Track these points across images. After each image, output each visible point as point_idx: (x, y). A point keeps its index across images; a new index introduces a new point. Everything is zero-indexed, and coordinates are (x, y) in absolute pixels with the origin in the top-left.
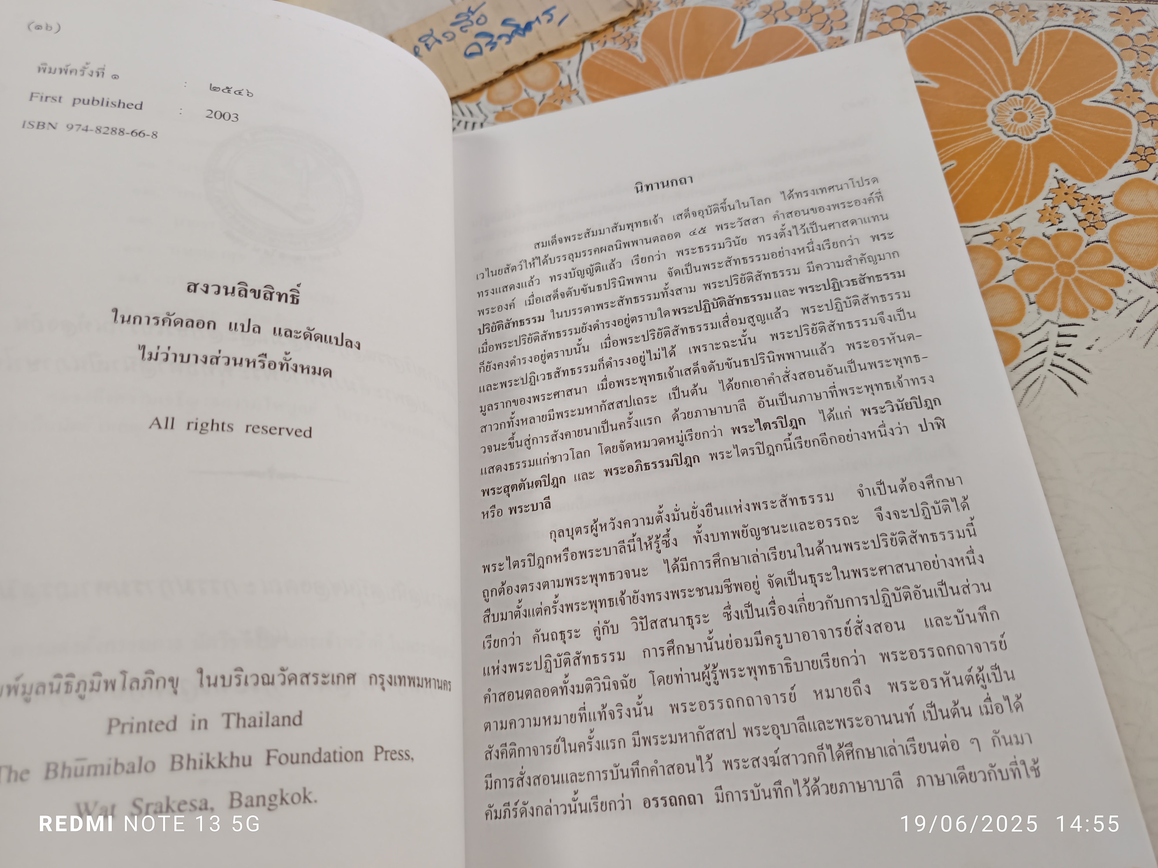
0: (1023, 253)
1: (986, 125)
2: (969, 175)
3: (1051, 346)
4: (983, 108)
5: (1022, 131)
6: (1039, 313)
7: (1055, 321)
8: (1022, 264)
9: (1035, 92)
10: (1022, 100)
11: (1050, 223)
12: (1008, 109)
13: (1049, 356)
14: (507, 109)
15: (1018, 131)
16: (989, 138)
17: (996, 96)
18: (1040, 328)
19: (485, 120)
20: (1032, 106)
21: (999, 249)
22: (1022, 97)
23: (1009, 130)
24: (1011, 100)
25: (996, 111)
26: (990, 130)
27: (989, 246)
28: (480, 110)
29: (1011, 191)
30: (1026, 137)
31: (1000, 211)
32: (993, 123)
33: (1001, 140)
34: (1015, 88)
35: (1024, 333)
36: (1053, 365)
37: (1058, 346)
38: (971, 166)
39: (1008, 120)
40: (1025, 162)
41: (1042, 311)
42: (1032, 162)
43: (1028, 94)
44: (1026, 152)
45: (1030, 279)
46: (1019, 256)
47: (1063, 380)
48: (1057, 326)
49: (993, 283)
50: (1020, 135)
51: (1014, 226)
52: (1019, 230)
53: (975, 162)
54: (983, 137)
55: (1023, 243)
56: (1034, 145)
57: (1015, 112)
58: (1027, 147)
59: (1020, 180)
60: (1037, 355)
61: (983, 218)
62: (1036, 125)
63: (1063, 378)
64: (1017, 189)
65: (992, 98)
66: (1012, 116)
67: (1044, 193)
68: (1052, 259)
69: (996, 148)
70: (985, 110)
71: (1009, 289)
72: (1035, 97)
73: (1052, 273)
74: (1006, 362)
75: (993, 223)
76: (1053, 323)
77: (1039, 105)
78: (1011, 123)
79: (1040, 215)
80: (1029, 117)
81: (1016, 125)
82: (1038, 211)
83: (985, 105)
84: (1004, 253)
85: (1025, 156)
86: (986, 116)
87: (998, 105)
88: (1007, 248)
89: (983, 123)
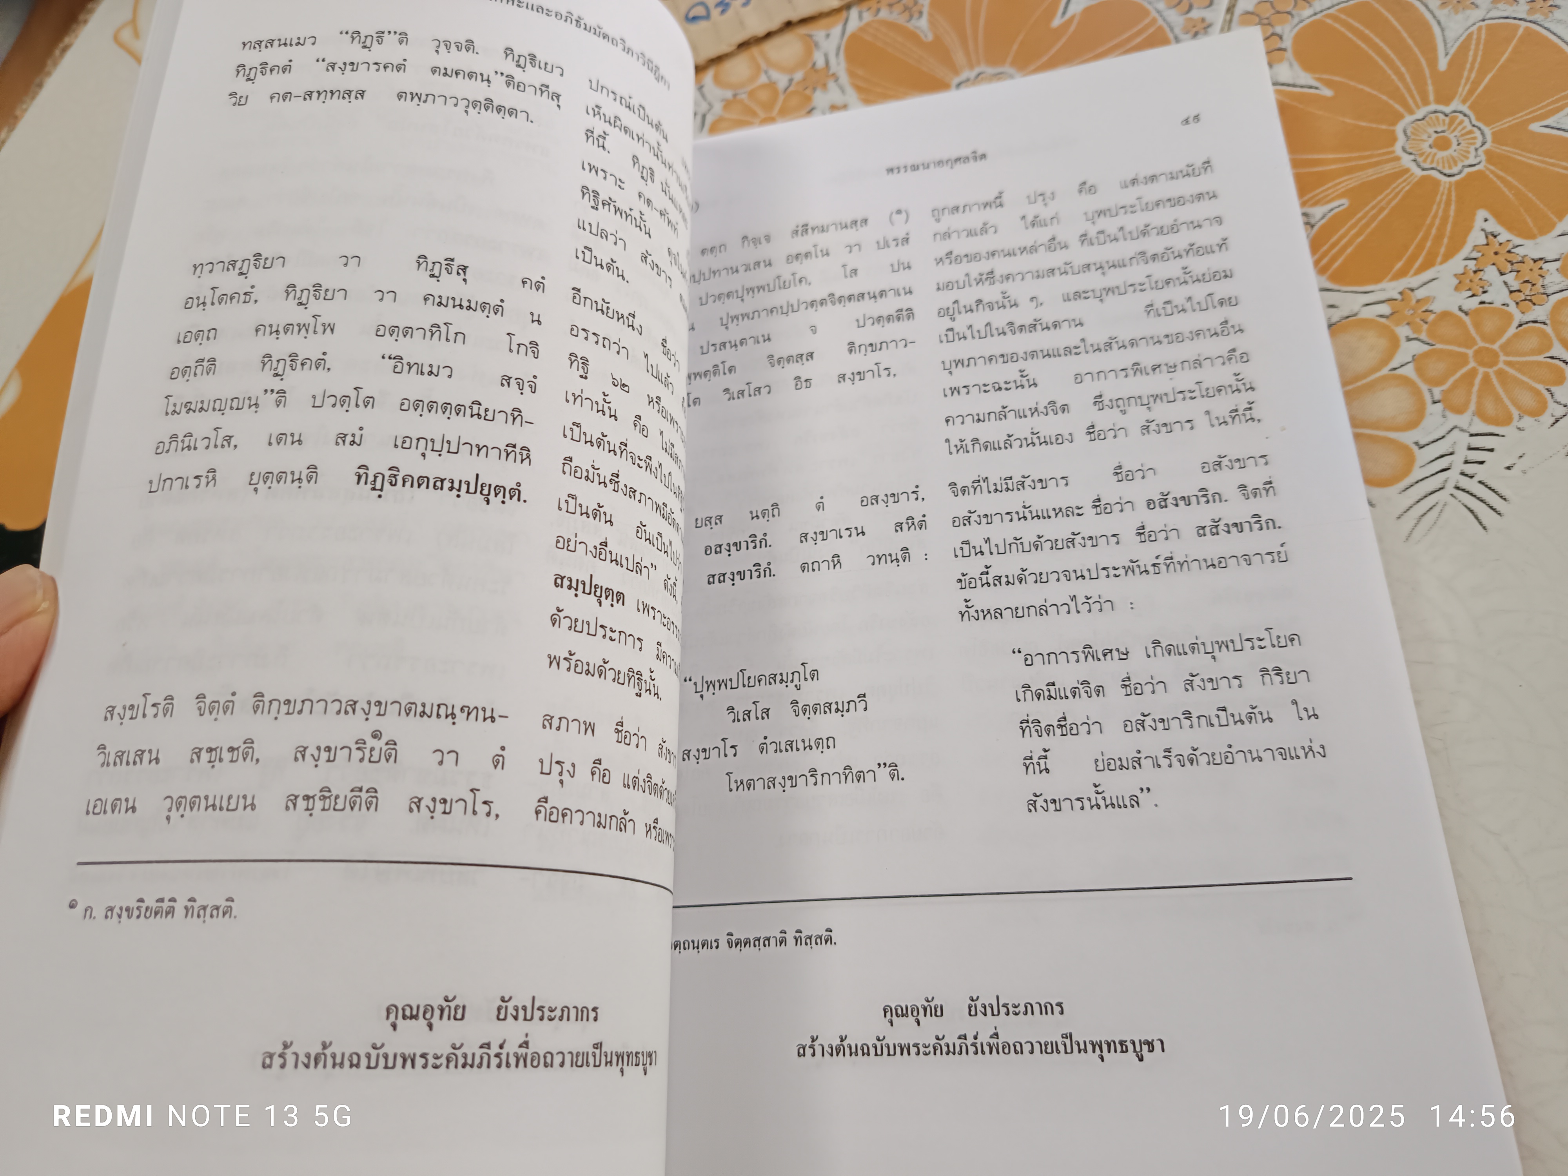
0: (1430, 333)
1: (1393, 152)
2: (1364, 221)
3: (1457, 462)
4: (1391, 128)
5: (1443, 163)
6: (1444, 416)
7: (1465, 427)
8: (1426, 348)
9: (1465, 108)
10: (1447, 119)
11: (1470, 293)
12: (1425, 131)
13: (1453, 476)
14: (739, 97)
15: (1438, 163)
16: (1397, 170)
17: (1411, 112)
18: (1443, 437)
19: (709, 110)
20: (1460, 128)
21: (1398, 324)
22: (1446, 115)
23: (1425, 161)
24: (1431, 118)
25: (1409, 133)
26: (1398, 159)
27: (1383, 320)
28: (703, 96)
29: (1420, 247)
30: (1447, 171)
31: (1403, 273)
32: (1404, 150)
33: (1412, 174)
34: (1438, 101)
35: (1422, 442)
36: (1457, 488)
37: (1466, 462)
38: (1367, 208)
39: (1425, 146)
40: (1442, 206)
41: (1448, 413)
42: (1453, 207)
43: (1455, 112)
44: (1446, 192)
45: (1436, 368)
46: (1423, 336)
47: (1469, 509)
48: (1468, 434)
49: (1385, 371)
50: (1440, 168)
51: (1420, 294)
52: (1427, 300)
53: (1374, 202)
54: (1388, 169)
55: (1431, 318)
56: (1458, 183)
57: (1435, 136)
58: (1447, 186)
59: (1434, 231)
60: (1437, 473)
61: (1378, 280)
62: (1463, 155)
63: (1469, 506)
64: (1429, 244)
65: (1405, 114)
66: (1431, 141)
67: (1466, 251)
68: (1469, 342)
69: (1404, 184)
70: (1393, 132)
71: (1406, 381)
72: (1465, 115)
73: (1466, 363)
75: (1391, 288)
76: (1463, 430)
77: (1469, 127)
78: (1429, 150)
79: (1457, 281)
80: (1455, 142)
81: (1435, 154)
82: (1455, 275)
83: (1394, 123)
84: (1403, 331)
85: (1444, 198)
86: (1394, 140)
87: (1413, 125)
88: (1408, 324)
89: (1390, 149)
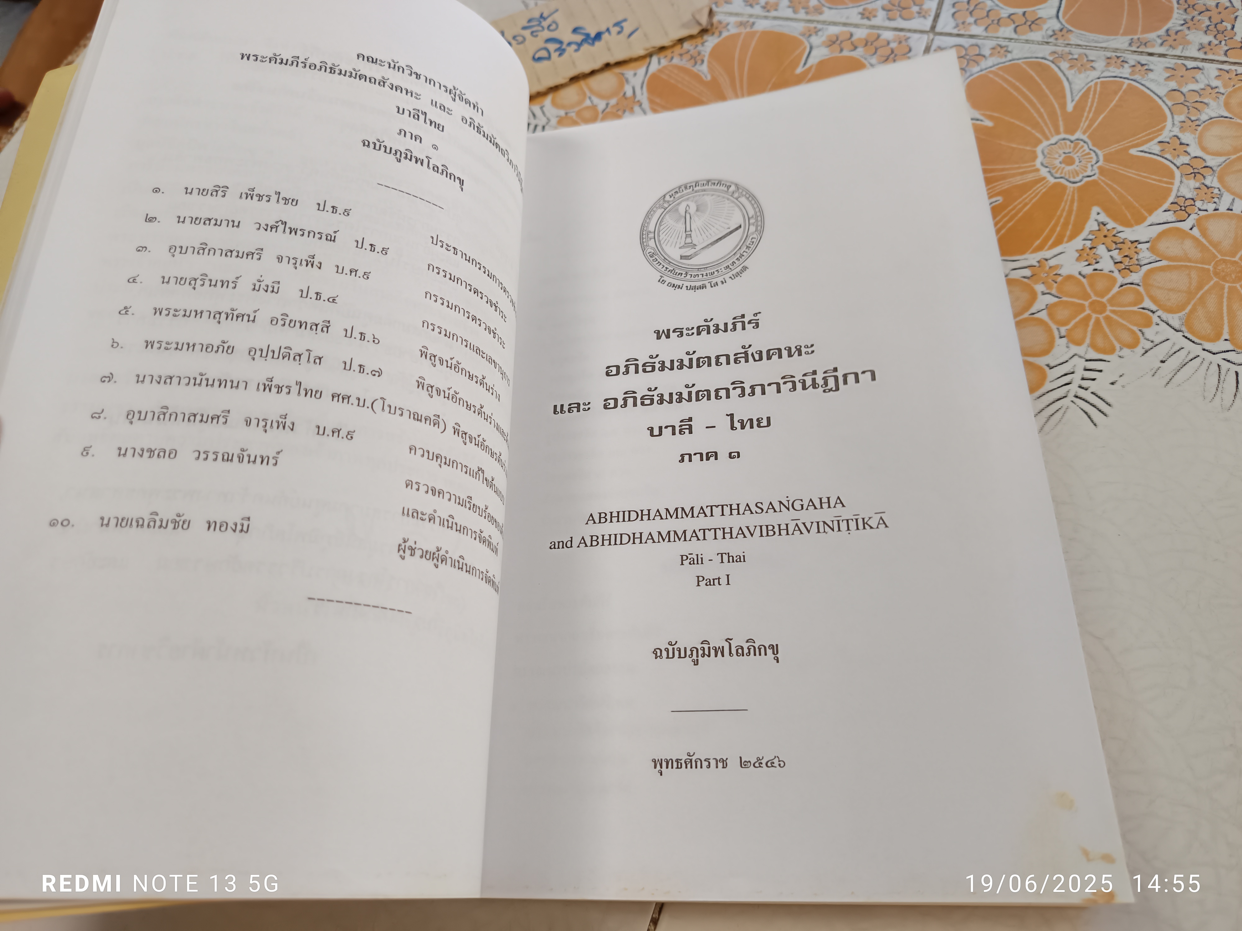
0: (1058, 289)
1: (1034, 166)
2: (1013, 212)
3: (1076, 379)
4: (1034, 149)
5: (1069, 174)
6: (1068, 347)
7: (1082, 355)
8: (1056, 300)
9: (1085, 138)
10: (1072, 145)
11: (1087, 263)
12: (1057, 152)
13: (1073, 389)
14: (570, 115)
15: (1065, 174)
16: (1037, 178)
17: (1047, 139)
18: (1067, 361)
19: (547, 123)
20: (1081, 151)
21: (1036, 283)
22: (1072, 142)
23: (1056, 172)
24: (1061, 144)
25: (1046, 153)
26: (1038, 170)
27: (1026, 280)
28: (543, 113)
29: (1053, 230)
30: (1072, 180)
31: (1040, 248)
32: (1042, 164)
33: (1048, 181)
34: (1066, 132)
35: (1052, 365)
36: (1076, 397)
37: (1083, 379)
38: (1016, 204)
39: (1057, 162)
40: (1068, 203)
41: (1071, 345)
42: (1075, 204)
43: (1078, 139)
44: (1071, 194)
45: (1063, 314)
46: (1054, 292)
47: (1084, 411)
48: (1084, 360)
49: (1026, 315)
50: (1067, 177)
51: (1052, 263)
52: (1057, 267)
54: (1030, 177)
55: (1059, 279)
56: (1079, 188)
57: (1063, 155)
58: (1072, 189)
59: (1062, 220)
60: (1062, 386)
61: (1023, 253)
62: (1083, 169)
63: (1084, 409)
64: (1058, 229)
65: (1043, 140)
66: (1061, 159)
67: (1084, 234)
68: (1086, 296)
69: (1042, 188)
70: (1035, 151)
71: (1041, 322)
72: (1085, 142)
73: (1084, 310)
74: (1032, 390)
75: (1032, 258)
76: (1080, 357)
77: (1088, 151)
78: (1059, 165)
79: (1078, 255)
80: (1077, 160)
81: (1064, 168)
82: (1077, 250)
83: (1036, 146)
84: (1040, 288)
85: (1070, 198)
86: (1035, 158)
87: (1049, 147)
88: (1043, 283)
89: (1033, 164)
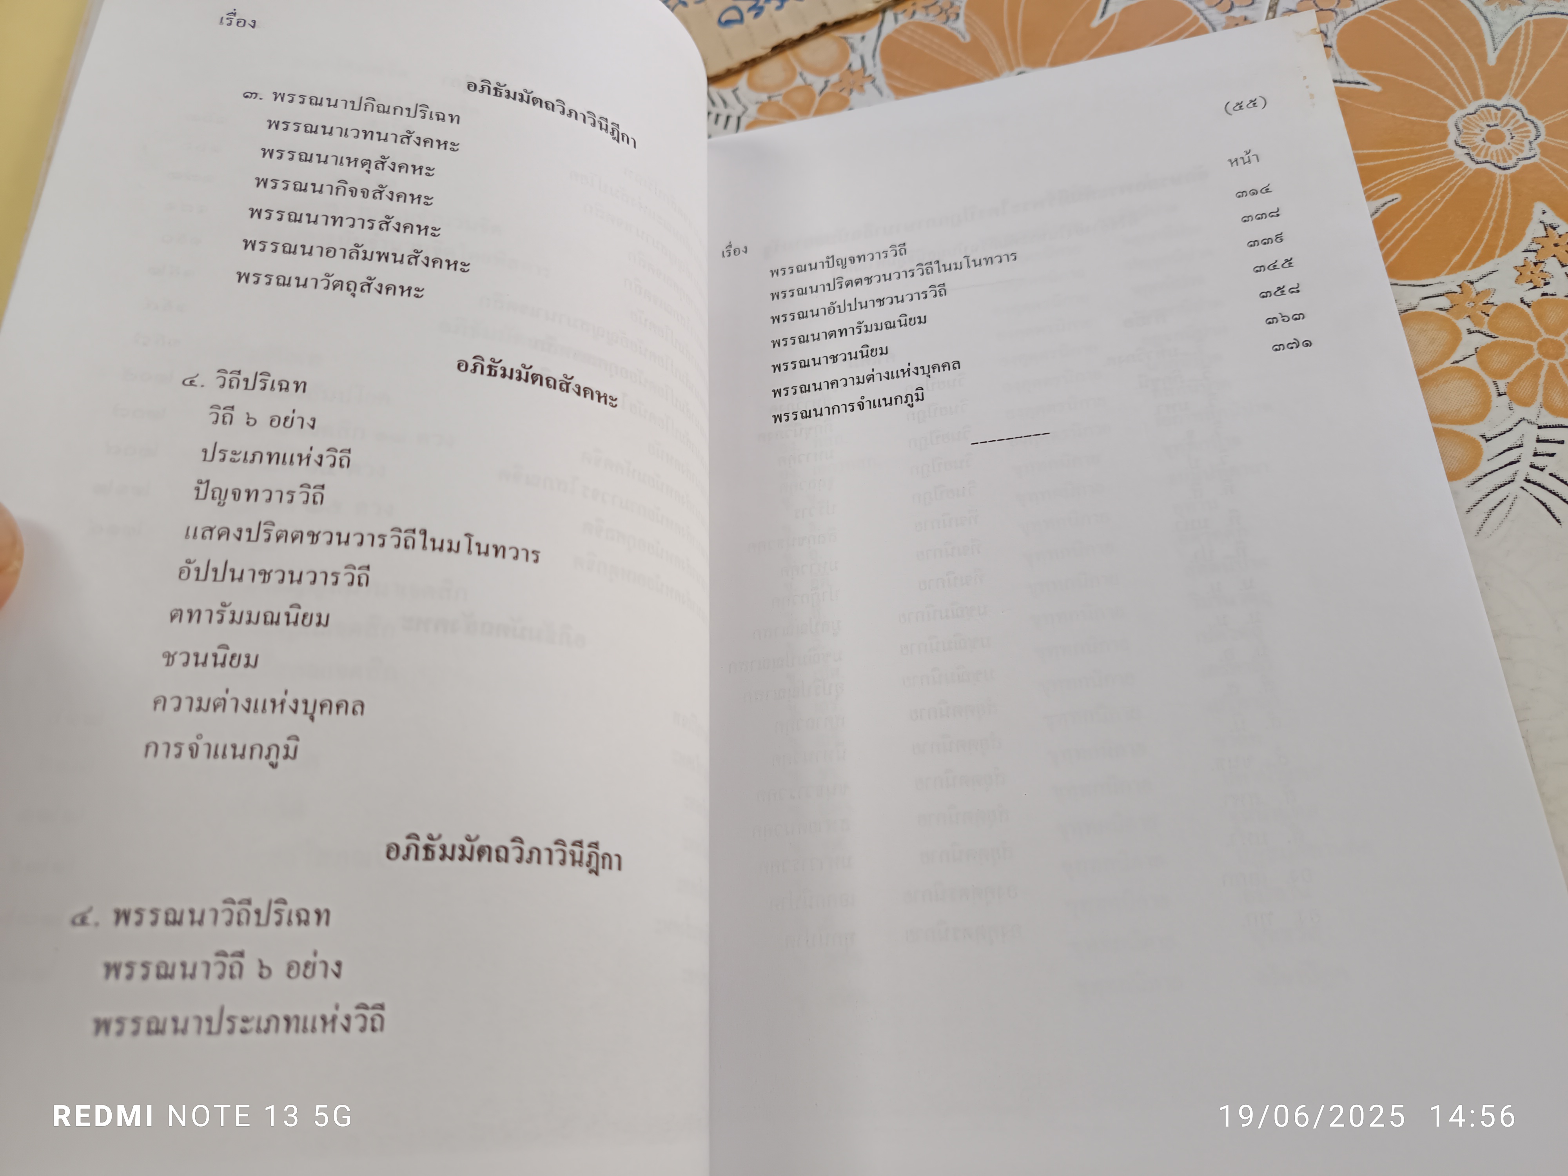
0: (1492, 325)
1: (1445, 146)
2: (1419, 215)
3: (1526, 454)
4: (1443, 122)
5: (1497, 156)
6: (1510, 409)
7: (1533, 420)
8: (1489, 340)
9: (1516, 102)
10: (1499, 113)
11: (1531, 285)
12: (1478, 125)
13: (1523, 468)
14: (774, 99)
15: (1492, 156)
16: (1450, 164)
17: (1462, 107)
18: (1512, 429)
19: (744, 113)
20: (1513, 121)
21: (1457, 319)
22: (1498, 109)
23: (1478, 154)
24: (1483, 112)
25: (1461, 128)
26: (1451, 152)
27: (1443, 313)
28: (738, 99)
29: (1478, 239)
30: (1502, 164)
31: (1461, 266)
32: (1457, 144)
33: (1467, 167)
34: (1489, 95)
35: (1488, 435)
36: (1528, 481)
37: (1536, 455)
38: (1421, 202)
39: (1478, 140)
40: (1499, 199)
41: (1514, 406)
42: (1509, 200)
43: (1506, 105)
44: (1502, 185)
45: (1500, 361)
46: (1485, 329)
47: (1540, 502)
48: (1536, 427)
49: (1447, 364)
50: (1494, 161)
51: (1480, 286)
52: (1487, 292)
53: (1428, 197)
54: (1441, 162)
55: (1492, 310)
56: (1513, 176)
57: (1487, 129)
58: (1503, 178)
59: (1491, 224)
60: (1507, 465)
61: (1436, 274)
62: (1517, 149)
63: (1540, 499)
64: (1486, 236)
65: (1456, 108)
66: (1483, 135)
67: (1525, 243)
68: (1533, 334)
69: (1458, 178)
70: (1445, 126)
71: (1469, 374)
72: (1517, 109)
73: (1531, 355)
74: (1452, 479)
75: (1450, 282)
76: (1530, 422)
77: (1522, 121)
78: (1482, 144)
79: (1518, 273)
80: (1508, 136)
81: (1489, 148)
82: (1515, 267)
83: (1446, 118)
84: (1464, 324)
85: (1500, 191)
86: (1445, 134)
87: (1464, 119)
88: (1469, 316)
89: (1442, 143)
